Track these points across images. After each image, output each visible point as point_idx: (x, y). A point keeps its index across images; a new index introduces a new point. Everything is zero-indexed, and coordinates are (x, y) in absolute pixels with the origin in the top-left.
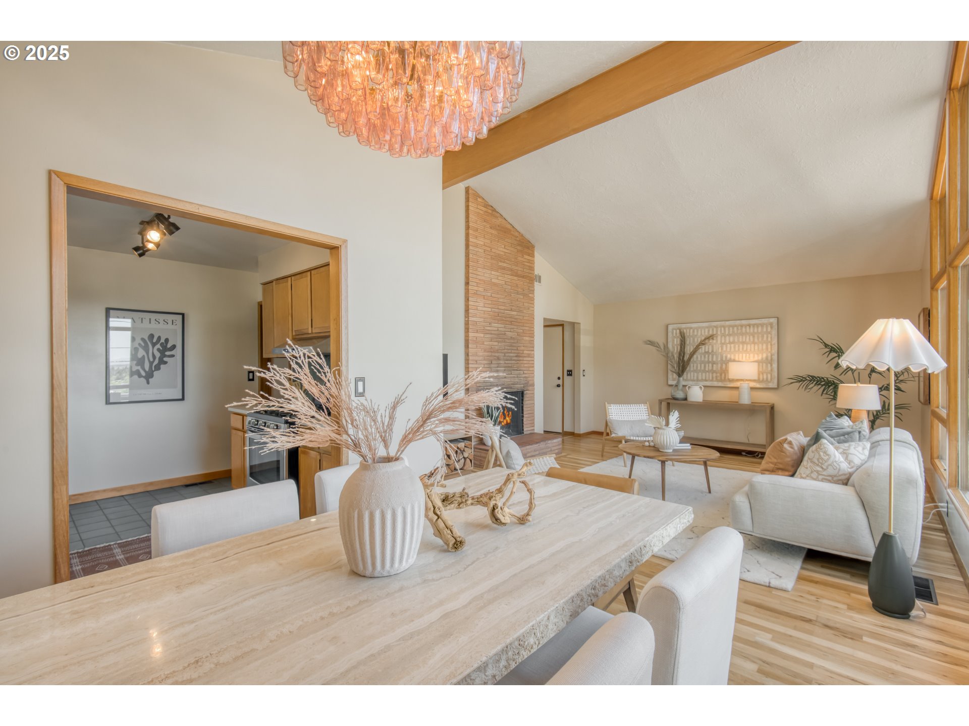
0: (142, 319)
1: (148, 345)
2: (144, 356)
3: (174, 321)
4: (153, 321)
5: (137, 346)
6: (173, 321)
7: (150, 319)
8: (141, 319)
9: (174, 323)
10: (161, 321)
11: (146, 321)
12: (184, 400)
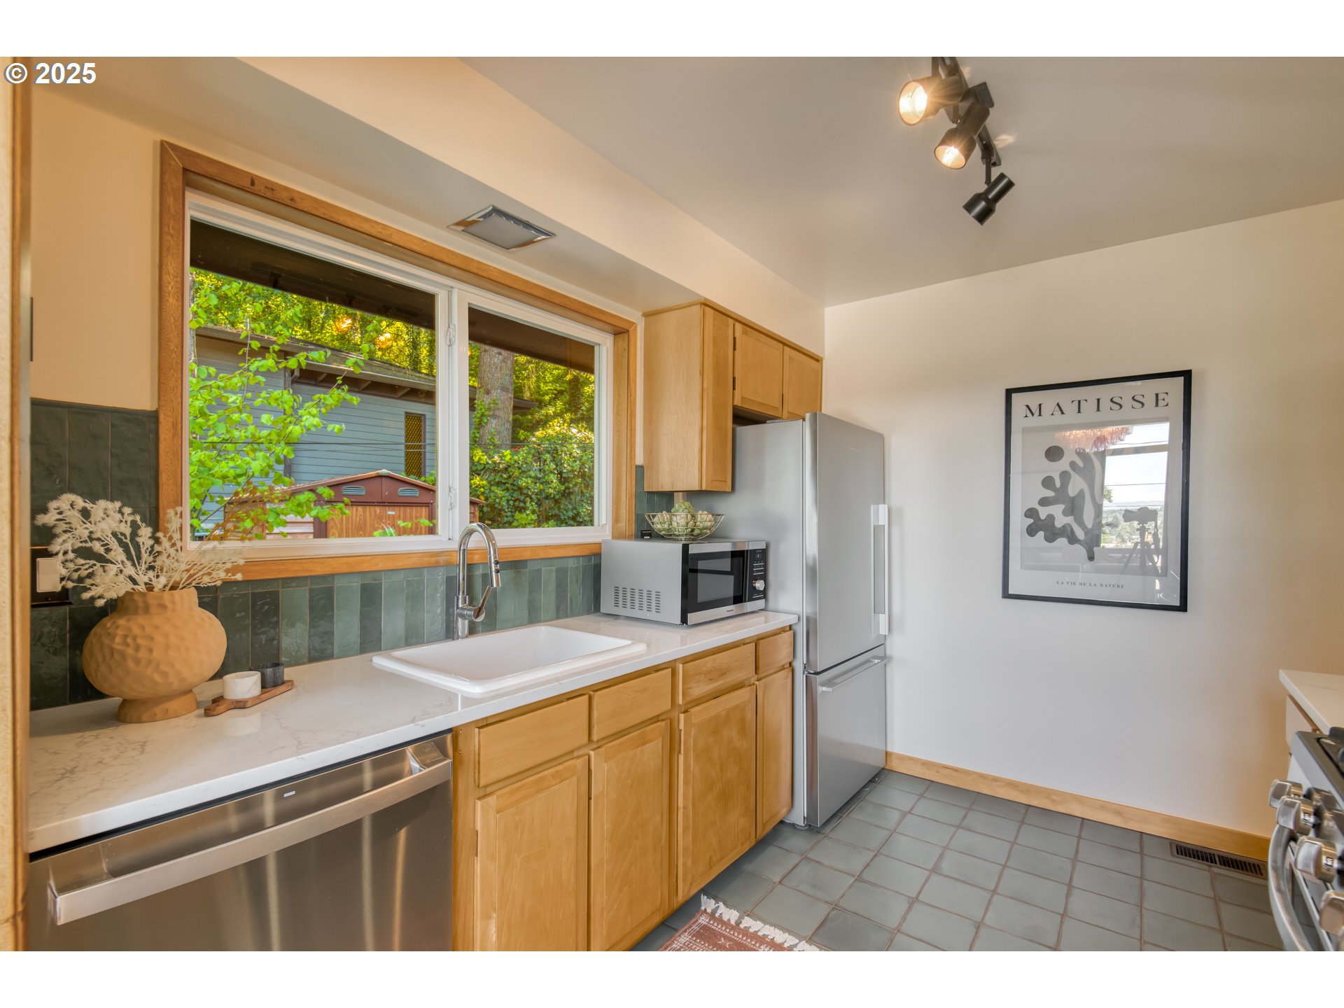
0: (1079, 401)
1: (1093, 467)
2: (1082, 491)
3: (1160, 397)
4: (1105, 404)
5: (1068, 468)
6: (1157, 395)
7: (1098, 400)
8: (1076, 404)
9: (1161, 402)
10: (1127, 402)
11: (1088, 408)
12: (1186, 611)
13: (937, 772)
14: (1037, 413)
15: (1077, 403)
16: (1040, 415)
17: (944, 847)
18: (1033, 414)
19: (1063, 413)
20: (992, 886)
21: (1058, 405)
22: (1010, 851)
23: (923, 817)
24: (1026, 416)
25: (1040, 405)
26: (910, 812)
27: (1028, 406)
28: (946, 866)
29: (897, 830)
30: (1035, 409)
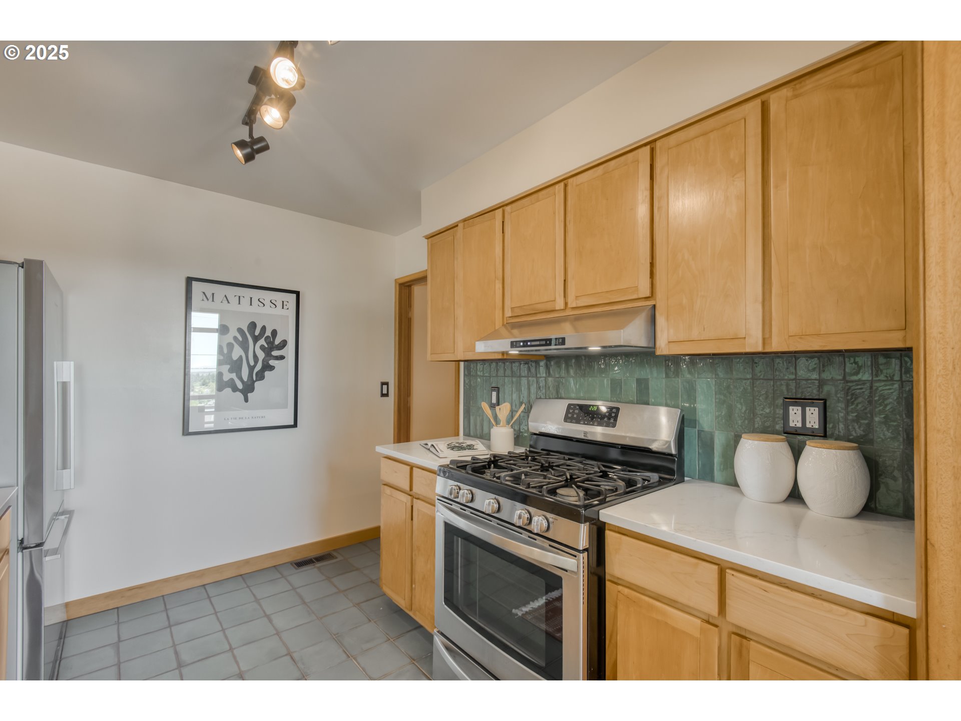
0: (239, 297)
1: (247, 340)
2: (241, 357)
3: (285, 303)
4: (255, 301)
5: (230, 340)
6: (283, 302)
7: (251, 298)
9: (285, 306)
10: (267, 303)
11: (245, 301)
12: (297, 427)
13: (122, 597)
14: (211, 299)
15: (238, 297)
16: (213, 301)
17: (173, 646)
18: (208, 299)
19: (229, 302)
20: (227, 647)
21: (225, 296)
22: (218, 619)
23: (134, 638)
24: (203, 300)
25: (213, 294)
26: (119, 641)
27: (204, 293)
28: (185, 657)
29: (121, 661)
30: (209, 295)
